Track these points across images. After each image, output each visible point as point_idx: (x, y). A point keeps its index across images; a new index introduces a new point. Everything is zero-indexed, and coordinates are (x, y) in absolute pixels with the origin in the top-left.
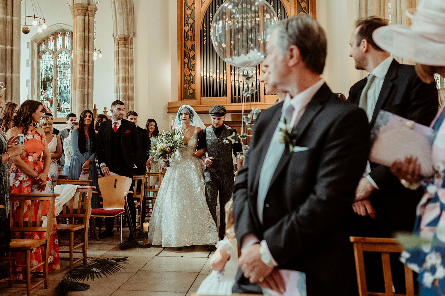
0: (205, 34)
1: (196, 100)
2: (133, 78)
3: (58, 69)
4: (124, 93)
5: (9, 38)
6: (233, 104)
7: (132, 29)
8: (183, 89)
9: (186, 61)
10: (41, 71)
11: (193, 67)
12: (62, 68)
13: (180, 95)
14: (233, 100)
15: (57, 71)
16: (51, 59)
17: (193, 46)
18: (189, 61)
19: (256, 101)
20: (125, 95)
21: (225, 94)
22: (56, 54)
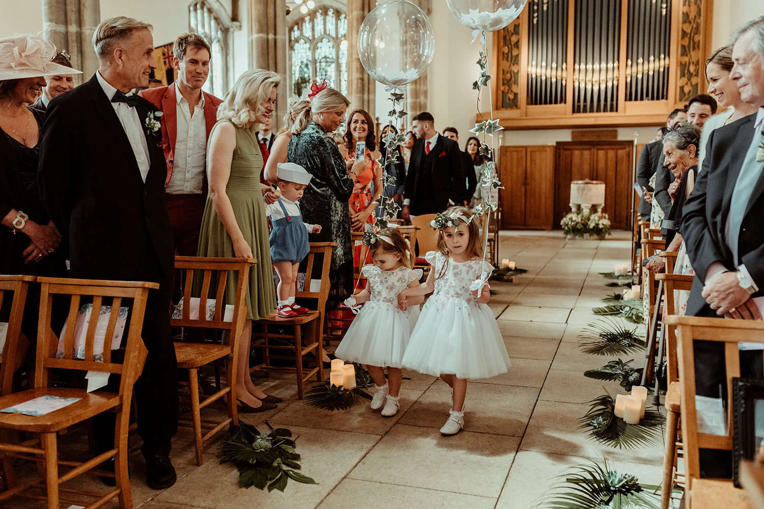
0: (535, 8)
1: (519, 109)
2: (426, 77)
3: (318, 65)
4: (414, 100)
5: (271, 22)
6: (576, 115)
7: (426, 4)
8: (500, 93)
9: (506, 50)
10: (293, 68)
11: (516, 60)
12: (323, 64)
13: (495, 103)
14: (576, 109)
15: (316, 69)
16: (308, 50)
17: (517, 27)
18: (511, 50)
19: (612, 110)
20: (415, 103)
21: (563, 100)
22: (314, 43)
